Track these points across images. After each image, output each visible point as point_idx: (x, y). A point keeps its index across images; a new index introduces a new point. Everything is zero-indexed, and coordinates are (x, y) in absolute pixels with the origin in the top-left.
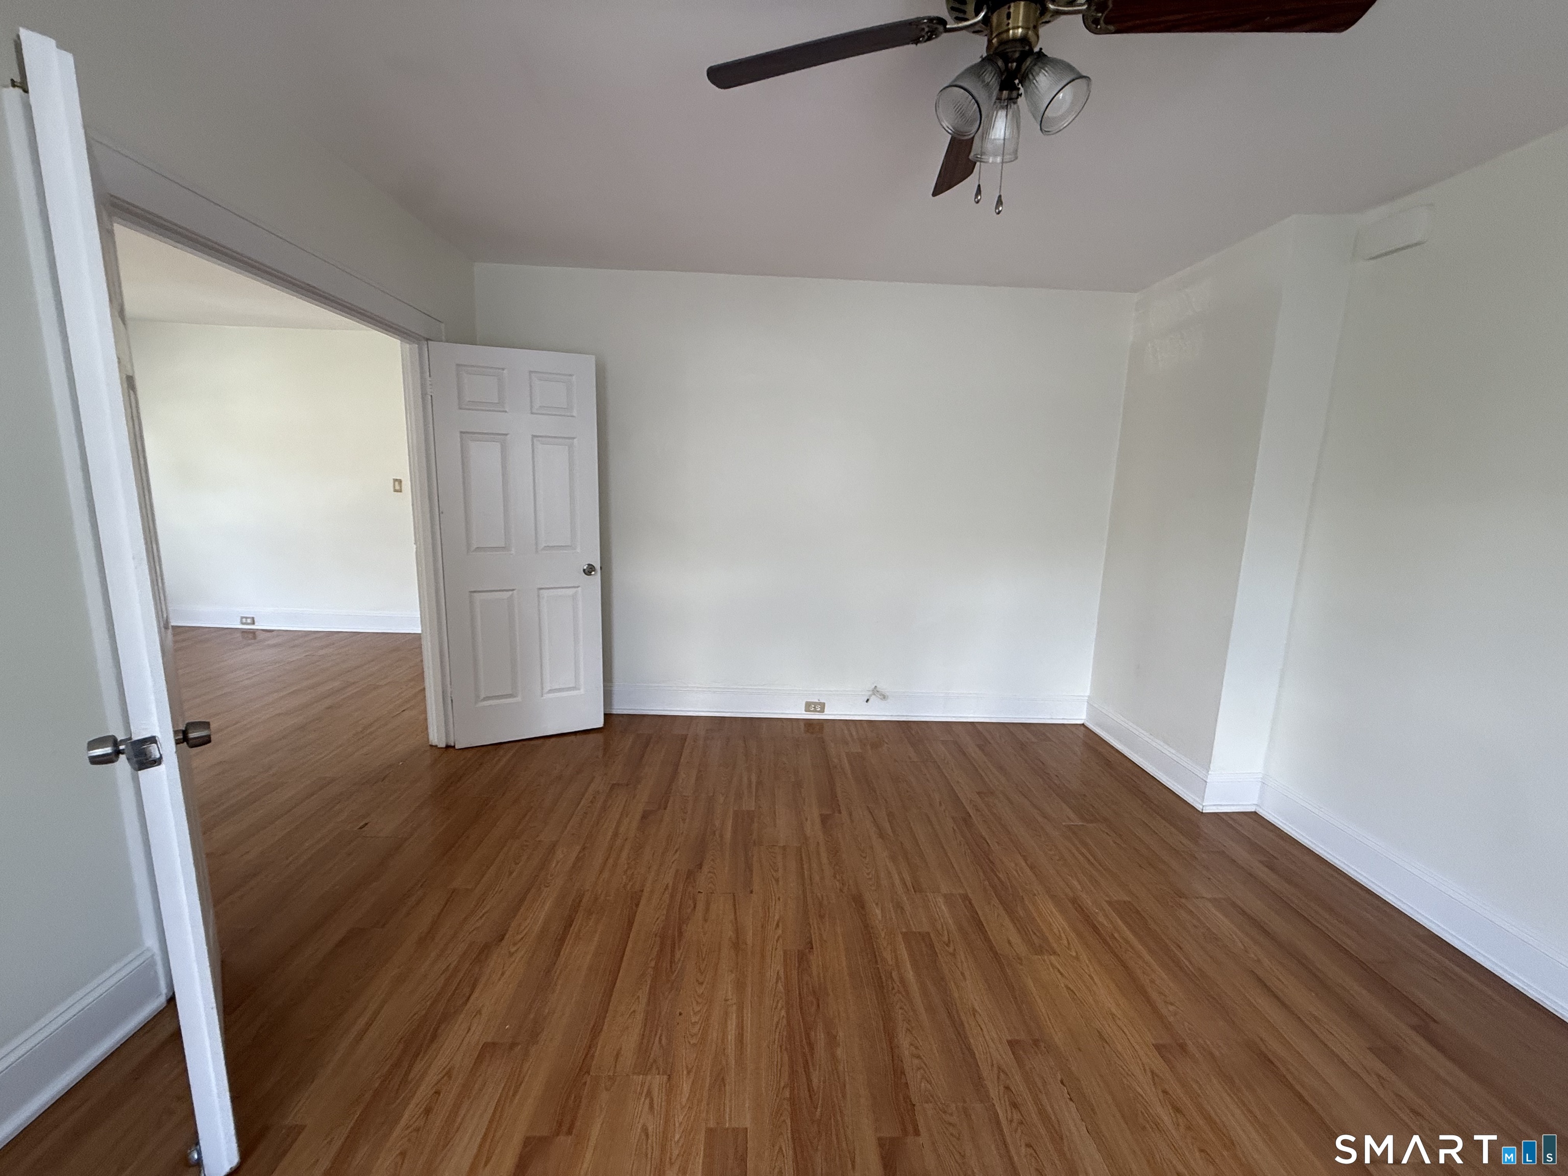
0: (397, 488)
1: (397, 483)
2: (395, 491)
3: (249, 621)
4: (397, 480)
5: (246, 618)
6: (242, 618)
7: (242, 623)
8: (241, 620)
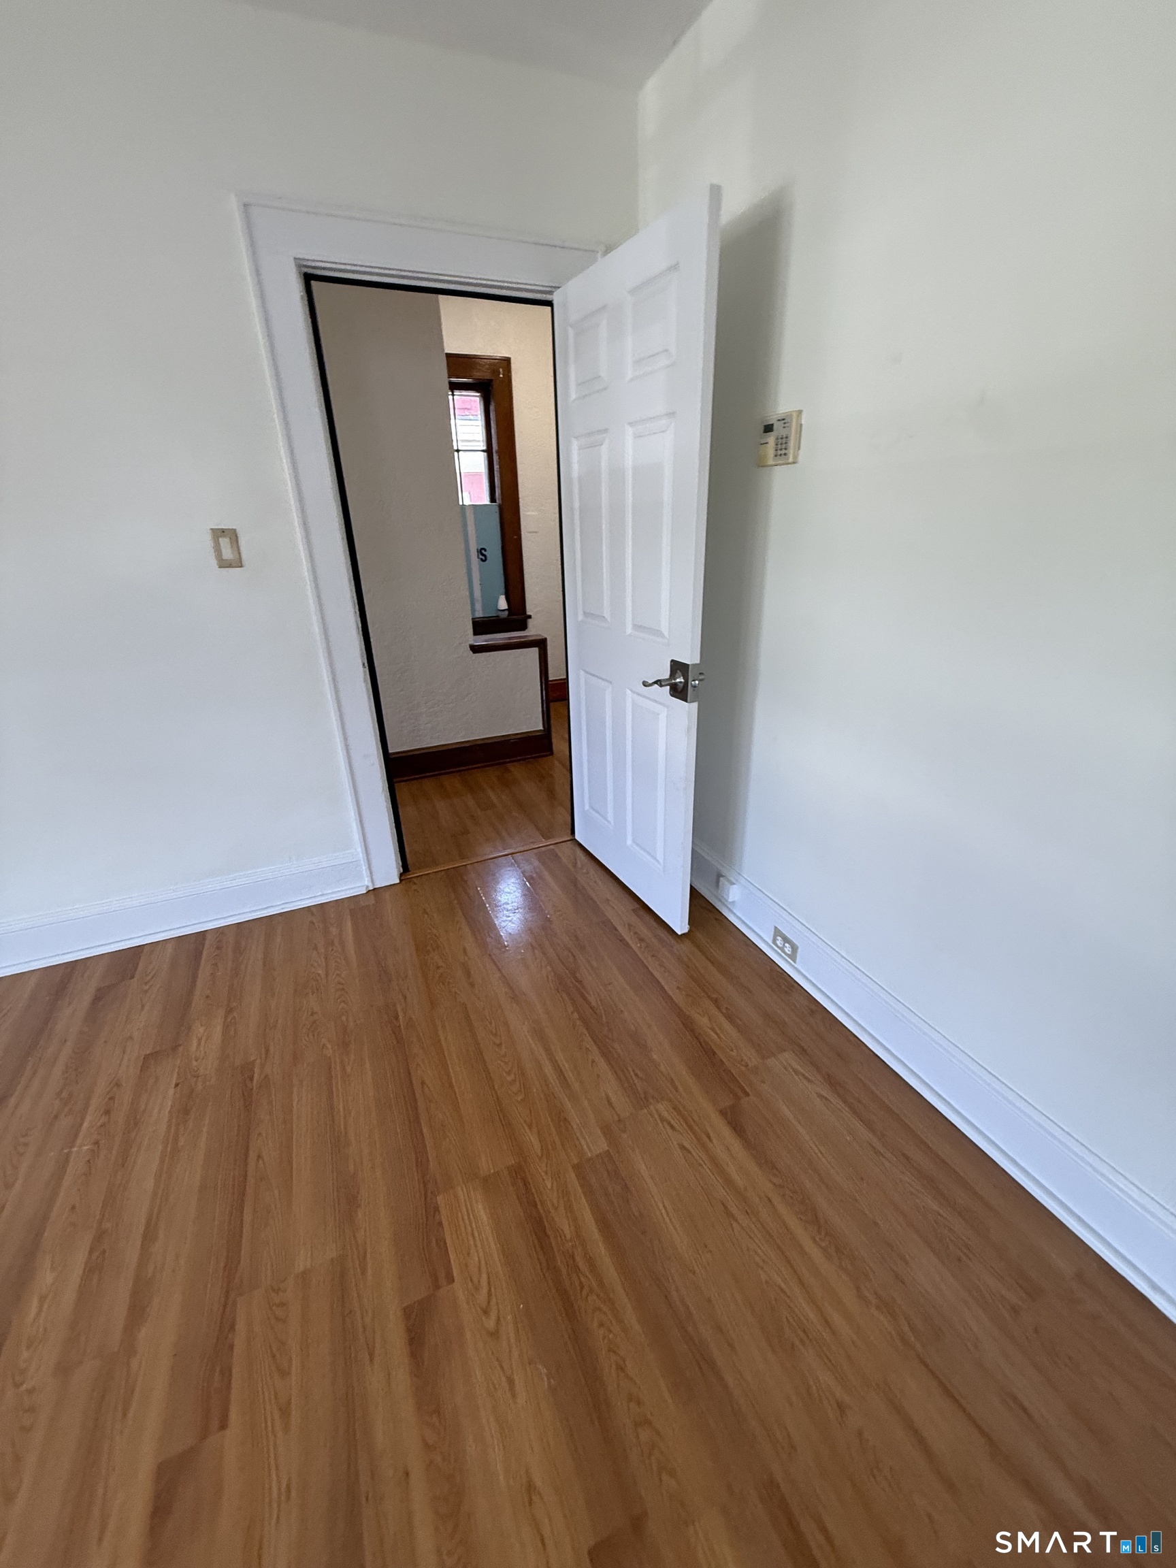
0: (227, 554)
1: (225, 542)
2: (224, 563)
4: (223, 533)
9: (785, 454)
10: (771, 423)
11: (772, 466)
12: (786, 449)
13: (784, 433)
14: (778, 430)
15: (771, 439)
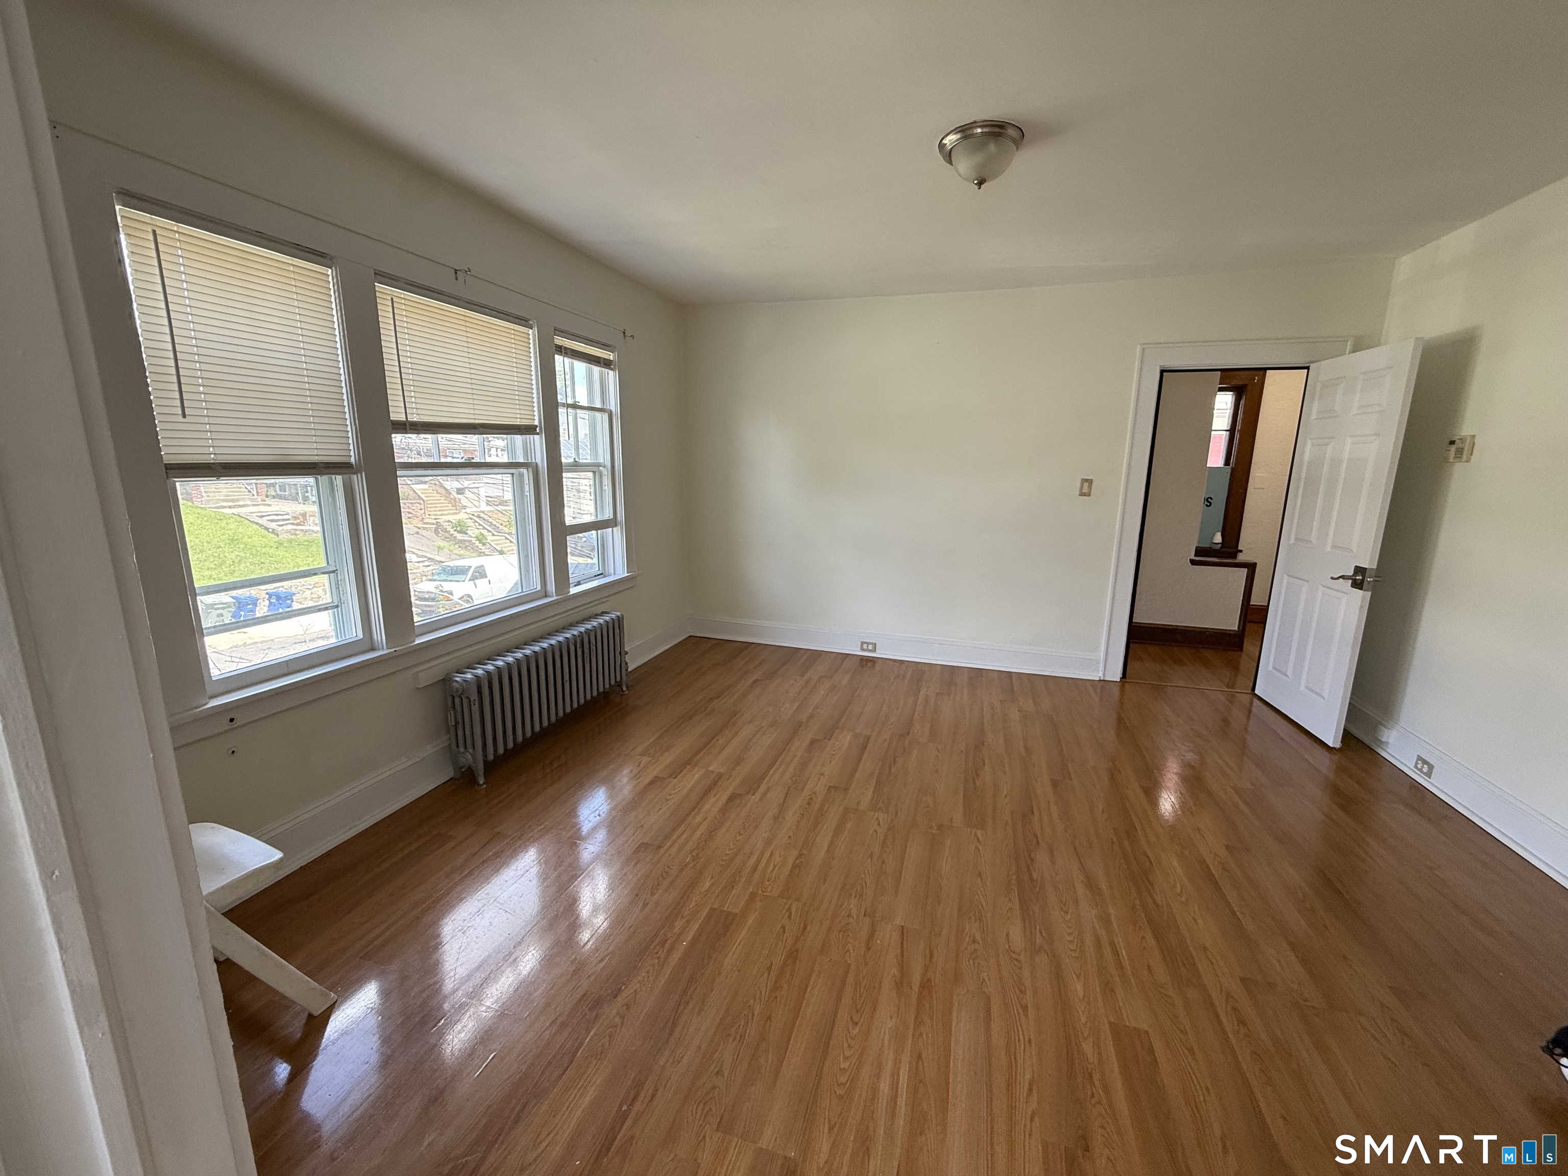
0: (1085, 490)
1: (1086, 485)
2: (1082, 494)
3: (870, 647)
4: (1087, 480)
5: (868, 644)
6: (863, 643)
7: (862, 649)
8: (862, 646)
9: (1460, 457)
10: (1454, 440)
11: (1451, 462)
12: (1461, 454)
13: (1461, 446)
14: (1458, 444)
15: (1453, 449)
